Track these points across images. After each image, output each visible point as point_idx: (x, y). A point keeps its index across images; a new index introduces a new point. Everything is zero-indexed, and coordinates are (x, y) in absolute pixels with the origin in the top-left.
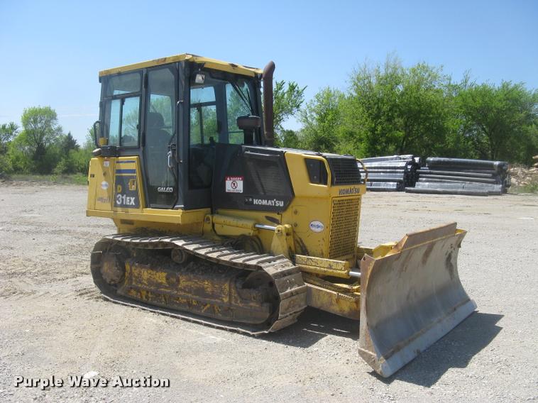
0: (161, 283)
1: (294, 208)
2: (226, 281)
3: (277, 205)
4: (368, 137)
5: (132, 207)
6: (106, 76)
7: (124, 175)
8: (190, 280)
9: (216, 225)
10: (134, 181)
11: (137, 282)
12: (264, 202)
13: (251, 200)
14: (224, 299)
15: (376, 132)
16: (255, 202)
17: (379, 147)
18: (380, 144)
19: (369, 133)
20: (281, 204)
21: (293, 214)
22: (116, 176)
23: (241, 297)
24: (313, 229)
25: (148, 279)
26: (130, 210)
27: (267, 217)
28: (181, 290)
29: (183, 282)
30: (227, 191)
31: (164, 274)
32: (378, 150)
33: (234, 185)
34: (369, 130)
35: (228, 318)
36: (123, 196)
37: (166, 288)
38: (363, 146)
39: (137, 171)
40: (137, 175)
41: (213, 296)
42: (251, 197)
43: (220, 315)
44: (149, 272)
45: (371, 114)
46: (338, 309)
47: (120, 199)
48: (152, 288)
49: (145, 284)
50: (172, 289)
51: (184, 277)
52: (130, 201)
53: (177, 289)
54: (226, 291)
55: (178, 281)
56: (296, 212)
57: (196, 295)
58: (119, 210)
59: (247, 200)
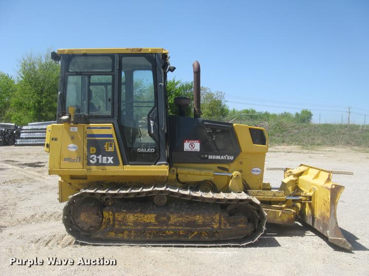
0: (150, 223)
1: (240, 160)
2: (217, 213)
3: (228, 159)
4: (35, 106)
5: (110, 164)
6: (68, 55)
7: (97, 138)
8: (182, 216)
9: (179, 175)
10: (111, 144)
11: (120, 225)
12: (218, 157)
13: (206, 156)
14: (214, 226)
15: (41, 104)
16: (210, 157)
17: (44, 114)
18: (45, 112)
19: (37, 104)
20: (232, 158)
21: (239, 164)
22: (88, 140)
23: (229, 223)
24: (254, 173)
25: (134, 221)
26: (107, 167)
27: (219, 167)
28: (172, 225)
29: (174, 219)
30: (185, 150)
31: (153, 216)
32: (43, 116)
33: (192, 146)
34: (36, 102)
35: (214, 239)
36: (97, 156)
37: (155, 225)
38: (31, 113)
39: (114, 135)
40: (114, 138)
41: (204, 225)
42: (207, 154)
43: (207, 238)
44: (135, 215)
45: (37, 90)
46: (280, 220)
47: (95, 159)
48: (139, 228)
49: (131, 226)
50: (162, 226)
51: (175, 215)
52: (108, 160)
53: (167, 225)
54: (217, 221)
55: (169, 218)
56: (241, 163)
57: (187, 227)
58: (94, 168)
59: (202, 156)
